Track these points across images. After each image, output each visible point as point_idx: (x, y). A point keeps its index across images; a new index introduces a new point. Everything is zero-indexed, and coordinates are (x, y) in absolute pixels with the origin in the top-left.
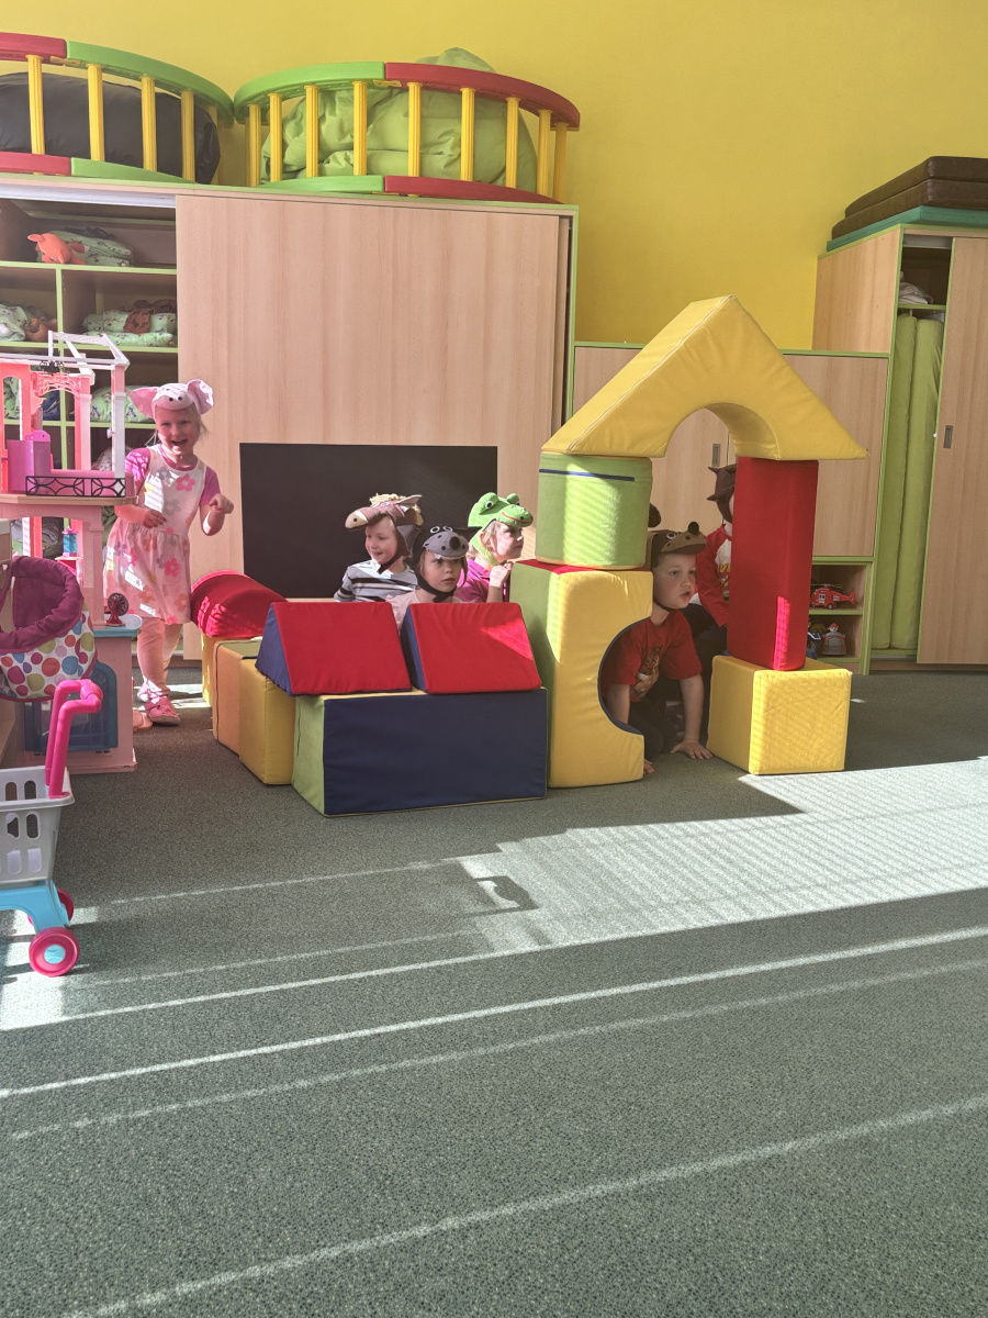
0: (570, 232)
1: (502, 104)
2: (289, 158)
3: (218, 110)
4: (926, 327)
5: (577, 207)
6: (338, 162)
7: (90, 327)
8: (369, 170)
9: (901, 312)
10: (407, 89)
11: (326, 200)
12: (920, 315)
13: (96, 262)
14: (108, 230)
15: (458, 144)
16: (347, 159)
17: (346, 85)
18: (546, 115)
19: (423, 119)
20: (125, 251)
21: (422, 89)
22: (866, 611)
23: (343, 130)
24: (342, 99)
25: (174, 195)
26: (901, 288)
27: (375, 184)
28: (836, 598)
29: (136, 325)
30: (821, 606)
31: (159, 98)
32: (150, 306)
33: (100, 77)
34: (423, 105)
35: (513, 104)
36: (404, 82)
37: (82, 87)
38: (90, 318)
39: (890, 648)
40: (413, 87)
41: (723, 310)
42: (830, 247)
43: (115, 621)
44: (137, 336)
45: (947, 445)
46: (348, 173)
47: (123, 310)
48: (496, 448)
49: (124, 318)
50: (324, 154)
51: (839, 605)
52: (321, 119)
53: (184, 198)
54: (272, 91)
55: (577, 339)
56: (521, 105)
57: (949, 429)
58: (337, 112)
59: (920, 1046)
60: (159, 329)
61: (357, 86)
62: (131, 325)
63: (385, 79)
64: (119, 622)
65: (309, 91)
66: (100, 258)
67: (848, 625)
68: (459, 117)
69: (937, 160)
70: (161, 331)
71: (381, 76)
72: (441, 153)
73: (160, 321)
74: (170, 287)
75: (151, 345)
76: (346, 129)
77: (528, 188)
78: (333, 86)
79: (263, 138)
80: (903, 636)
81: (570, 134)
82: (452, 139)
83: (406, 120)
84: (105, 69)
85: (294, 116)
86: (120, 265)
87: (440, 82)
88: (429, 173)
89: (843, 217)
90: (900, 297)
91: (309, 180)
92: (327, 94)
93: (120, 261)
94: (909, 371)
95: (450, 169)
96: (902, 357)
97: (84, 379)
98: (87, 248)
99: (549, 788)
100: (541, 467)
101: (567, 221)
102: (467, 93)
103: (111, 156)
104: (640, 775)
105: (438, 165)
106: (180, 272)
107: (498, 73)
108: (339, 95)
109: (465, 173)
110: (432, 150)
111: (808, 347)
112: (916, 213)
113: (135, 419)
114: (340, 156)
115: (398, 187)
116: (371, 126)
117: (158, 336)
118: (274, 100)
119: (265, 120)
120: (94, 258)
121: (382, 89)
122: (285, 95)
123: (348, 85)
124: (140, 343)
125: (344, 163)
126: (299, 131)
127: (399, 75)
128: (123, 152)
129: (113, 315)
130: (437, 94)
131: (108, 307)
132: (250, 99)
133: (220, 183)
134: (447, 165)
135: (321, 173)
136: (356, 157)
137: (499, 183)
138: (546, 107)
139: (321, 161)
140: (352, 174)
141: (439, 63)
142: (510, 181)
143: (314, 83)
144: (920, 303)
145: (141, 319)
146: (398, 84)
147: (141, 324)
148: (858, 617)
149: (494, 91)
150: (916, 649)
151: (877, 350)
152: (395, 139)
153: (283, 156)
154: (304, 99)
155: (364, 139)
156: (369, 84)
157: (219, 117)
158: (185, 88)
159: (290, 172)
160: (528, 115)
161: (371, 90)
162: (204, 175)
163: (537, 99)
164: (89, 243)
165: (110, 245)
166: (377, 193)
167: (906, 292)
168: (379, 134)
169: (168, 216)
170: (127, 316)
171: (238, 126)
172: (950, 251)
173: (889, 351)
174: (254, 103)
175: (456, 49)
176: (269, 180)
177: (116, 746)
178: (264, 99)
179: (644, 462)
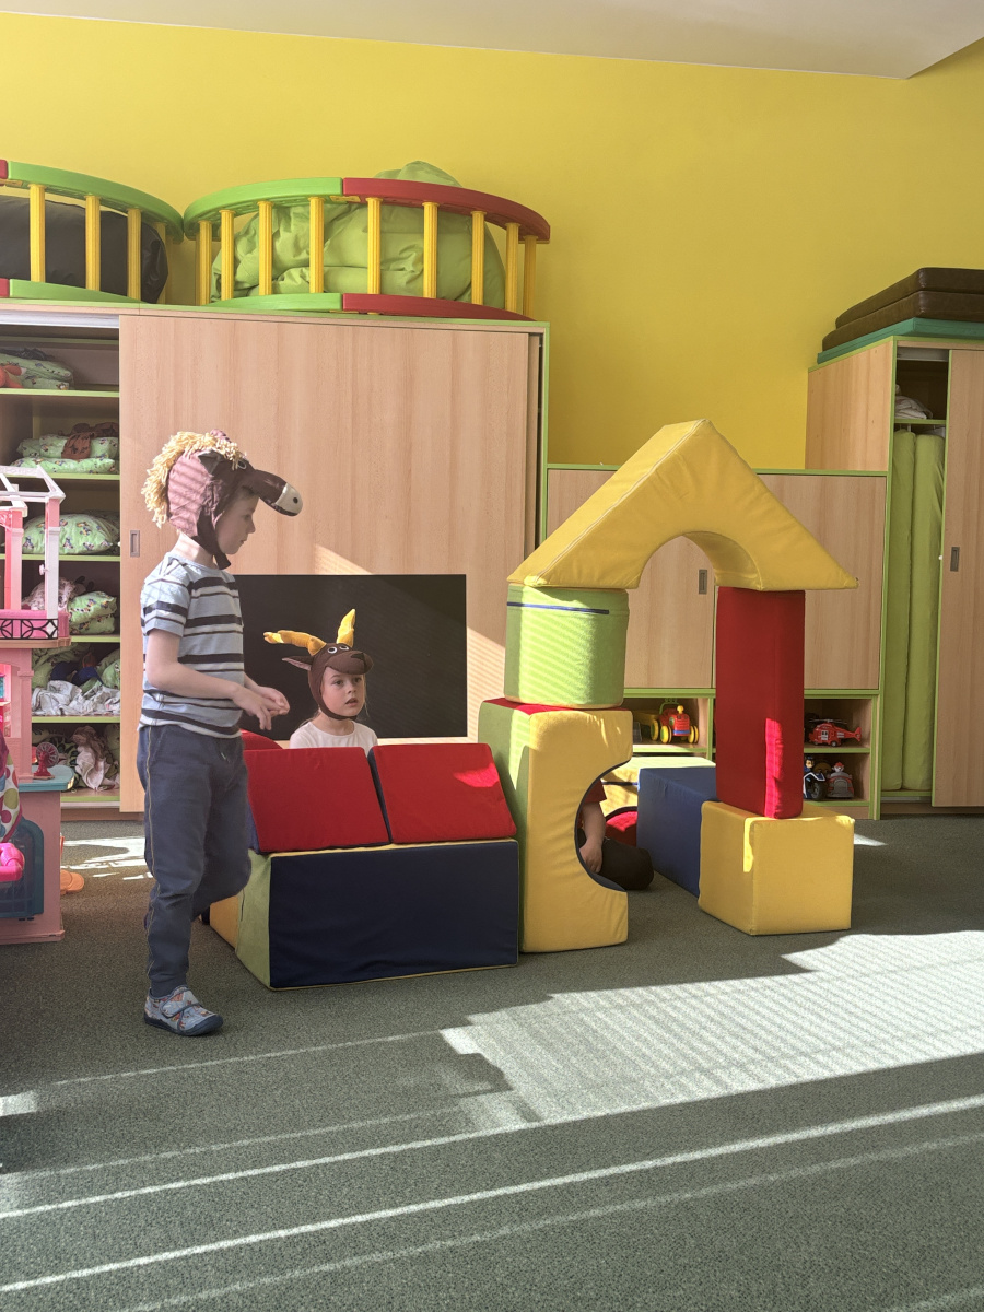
0: (541, 349)
1: (467, 218)
2: (240, 276)
3: (167, 228)
4: (926, 443)
5: (548, 324)
6: (293, 279)
7: (25, 453)
8: (327, 287)
9: (897, 427)
10: (366, 204)
11: (281, 319)
12: (919, 430)
13: (33, 385)
14: (45, 350)
15: (420, 260)
16: (303, 277)
17: (302, 200)
18: (514, 229)
19: (382, 232)
20: (64, 372)
21: (383, 203)
22: (873, 749)
23: (298, 247)
24: (296, 215)
25: (117, 315)
26: (897, 402)
27: (332, 301)
28: (841, 735)
29: (75, 450)
30: (824, 744)
31: (104, 215)
32: (91, 429)
33: (42, 196)
34: (383, 220)
35: (478, 219)
36: (363, 197)
37: (24, 207)
38: (25, 444)
39: (903, 789)
40: (372, 203)
41: (695, 435)
42: (821, 360)
43: (43, 773)
44: (75, 462)
45: (954, 567)
46: (304, 292)
47: (61, 435)
48: (465, 576)
49: (62, 443)
50: (278, 270)
51: (844, 742)
52: (275, 236)
53: (127, 318)
54: (224, 207)
55: (548, 462)
56: (487, 219)
57: (955, 551)
58: (292, 227)
59: (929, 1247)
60: (99, 454)
61: (313, 202)
62: (69, 450)
63: (343, 194)
64: (47, 774)
65: (263, 206)
66: (38, 380)
67: (853, 764)
68: (421, 232)
69: (927, 271)
70: (102, 457)
71: (338, 191)
72: (402, 270)
73: (101, 446)
74: (112, 409)
75: (91, 472)
76: (301, 244)
77: (495, 304)
78: (287, 202)
79: (214, 255)
80: (915, 777)
81: (540, 247)
82: (415, 254)
83: (364, 237)
84: (48, 189)
85: (247, 232)
86: (59, 388)
87: (400, 197)
88: (390, 291)
89: (833, 328)
90: (897, 411)
91: (262, 299)
92: (281, 209)
93: (59, 383)
94: (909, 489)
95: (412, 286)
96: (901, 476)
97: (17, 513)
98: (23, 370)
99: (522, 953)
100: (510, 600)
101: (537, 339)
102: (429, 209)
103: (52, 276)
104: (622, 936)
105: (399, 281)
106: (123, 395)
107: (464, 187)
108: (293, 211)
109: (428, 289)
110: (393, 266)
111: (801, 466)
112: (908, 325)
113: (72, 551)
114: (295, 273)
115: (357, 304)
116: (328, 242)
117: (99, 462)
118: (225, 217)
119: (215, 235)
120: (31, 380)
121: (340, 204)
122: (237, 211)
123: (304, 201)
124: (79, 470)
125: (299, 280)
126: (252, 247)
127: (357, 190)
128: (64, 271)
129: (49, 439)
130: (398, 209)
131: (45, 432)
132: (201, 215)
133: (166, 303)
134: (409, 282)
135: (275, 290)
136: (312, 274)
137: (465, 299)
138: (513, 221)
139: (275, 278)
140: (308, 292)
141: (400, 177)
142: (477, 297)
143: (267, 200)
144: (918, 417)
145: (80, 444)
146: (357, 199)
147: (80, 449)
148: (866, 755)
149: (457, 205)
150: (931, 790)
151: (874, 469)
152: (354, 255)
153: (235, 273)
154: (257, 215)
155: (321, 255)
156: (325, 200)
157: (167, 233)
158: (132, 206)
159: (242, 290)
160: (494, 229)
161: (329, 206)
162: (150, 294)
163: (502, 212)
164: (27, 365)
165: (48, 367)
166: (334, 312)
167: (902, 406)
168: (336, 250)
169: (113, 335)
170: (65, 441)
171: (188, 243)
172: (947, 364)
173: (886, 468)
174: (207, 219)
175: (418, 163)
176: (220, 297)
177: (41, 912)
178: (215, 215)
179: (619, 594)
